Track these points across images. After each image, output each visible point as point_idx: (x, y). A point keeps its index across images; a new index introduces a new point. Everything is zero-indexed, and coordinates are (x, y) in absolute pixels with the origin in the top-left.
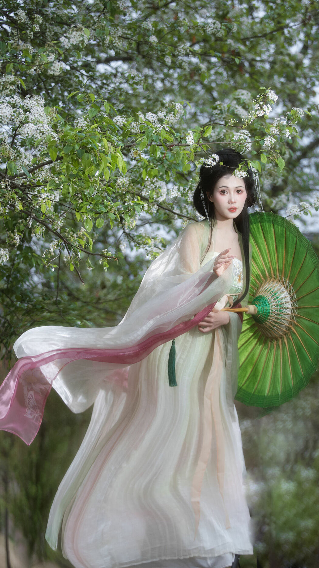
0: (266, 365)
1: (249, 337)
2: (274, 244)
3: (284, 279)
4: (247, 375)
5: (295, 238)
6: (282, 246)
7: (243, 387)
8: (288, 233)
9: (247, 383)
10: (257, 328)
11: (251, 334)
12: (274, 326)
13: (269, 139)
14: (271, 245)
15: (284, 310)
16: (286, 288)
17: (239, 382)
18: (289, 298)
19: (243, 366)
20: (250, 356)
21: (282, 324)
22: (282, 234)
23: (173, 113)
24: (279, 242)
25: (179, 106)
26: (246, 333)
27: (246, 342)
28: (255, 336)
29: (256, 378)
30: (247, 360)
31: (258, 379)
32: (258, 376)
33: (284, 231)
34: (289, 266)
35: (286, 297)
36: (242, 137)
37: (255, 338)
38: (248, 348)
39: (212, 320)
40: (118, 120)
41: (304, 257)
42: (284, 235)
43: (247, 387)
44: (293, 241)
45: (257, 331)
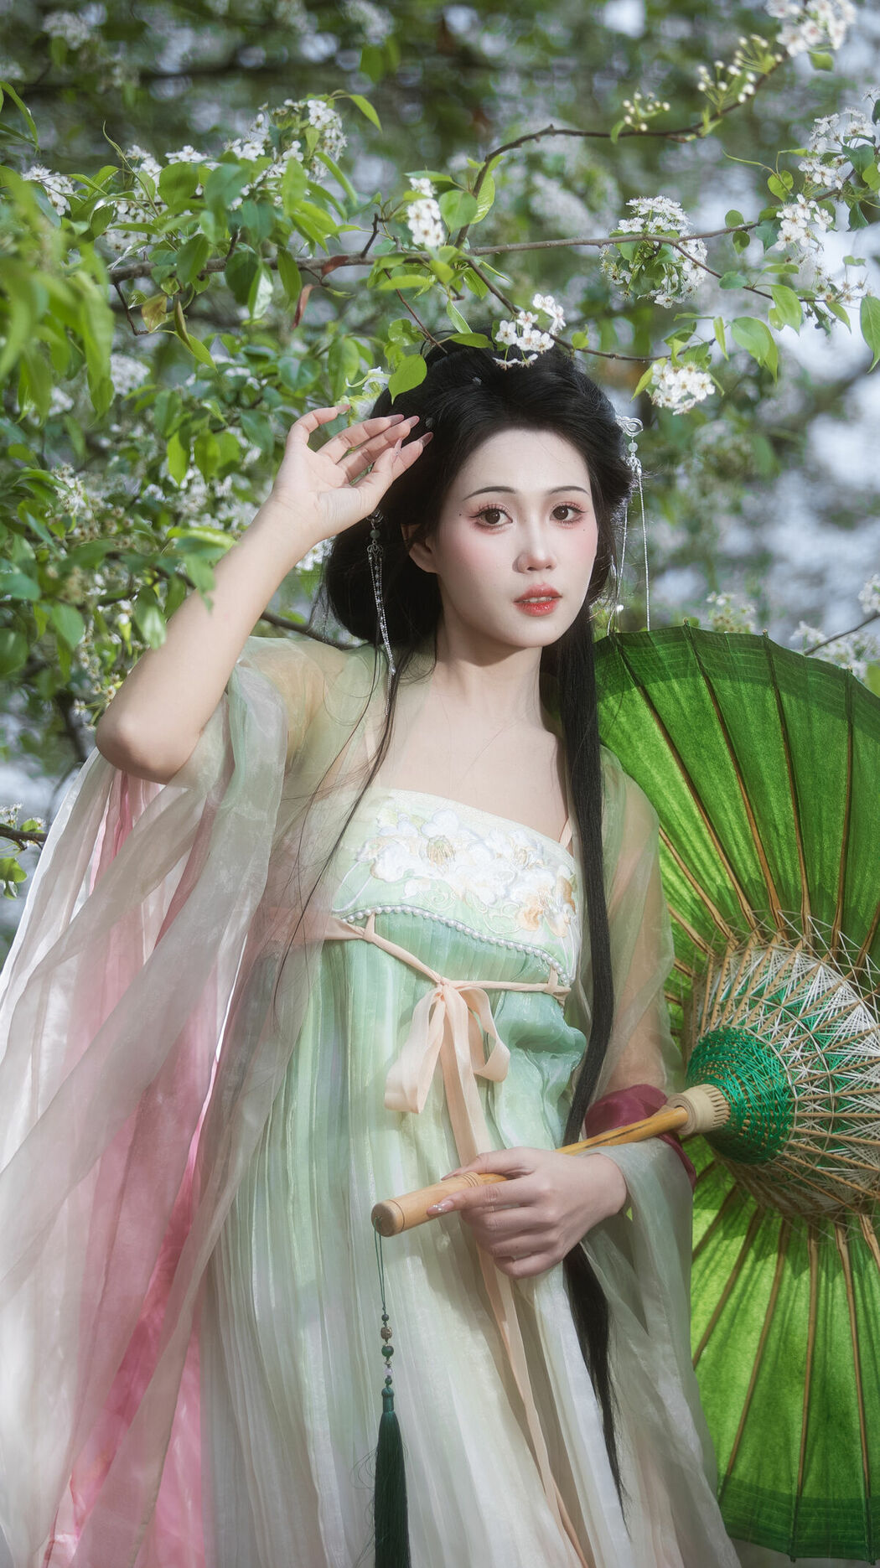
0: (864, 1348)
1: (734, 1260)
2: (680, 777)
3: (791, 918)
4: (797, 1435)
5: (770, 695)
6: (722, 767)
7: (807, 1492)
8: (725, 687)
9: (815, 1465)
10: (752, 1205)
11: (738, 1243)
12: (835, 1143)
14: (666, 792)
15: (849, 1053)
16: (816, 949)
17: (776, 1478)
18: (844, 987)
19: (756, 1404)
20: (772, 1344)
21: (865, 1121)
22: (702, 711)
24: (698, 756)
26: (715, 1250)
27: (729, 1289)
28: (757, 1243)
29: (844, 1427)
30: (767, 1368)
31: (857, 1425)
32: (847, 1414)
33: (705, 692)
34: (789, 843)
35: (832, 991)
37: (761, 1255)
38: (746, 1311)
39: (551, 1213)
41: (844, 761)
42: (713, 711)
43: (824, 1479)
44: (764, 716)
45: (756, 1218)
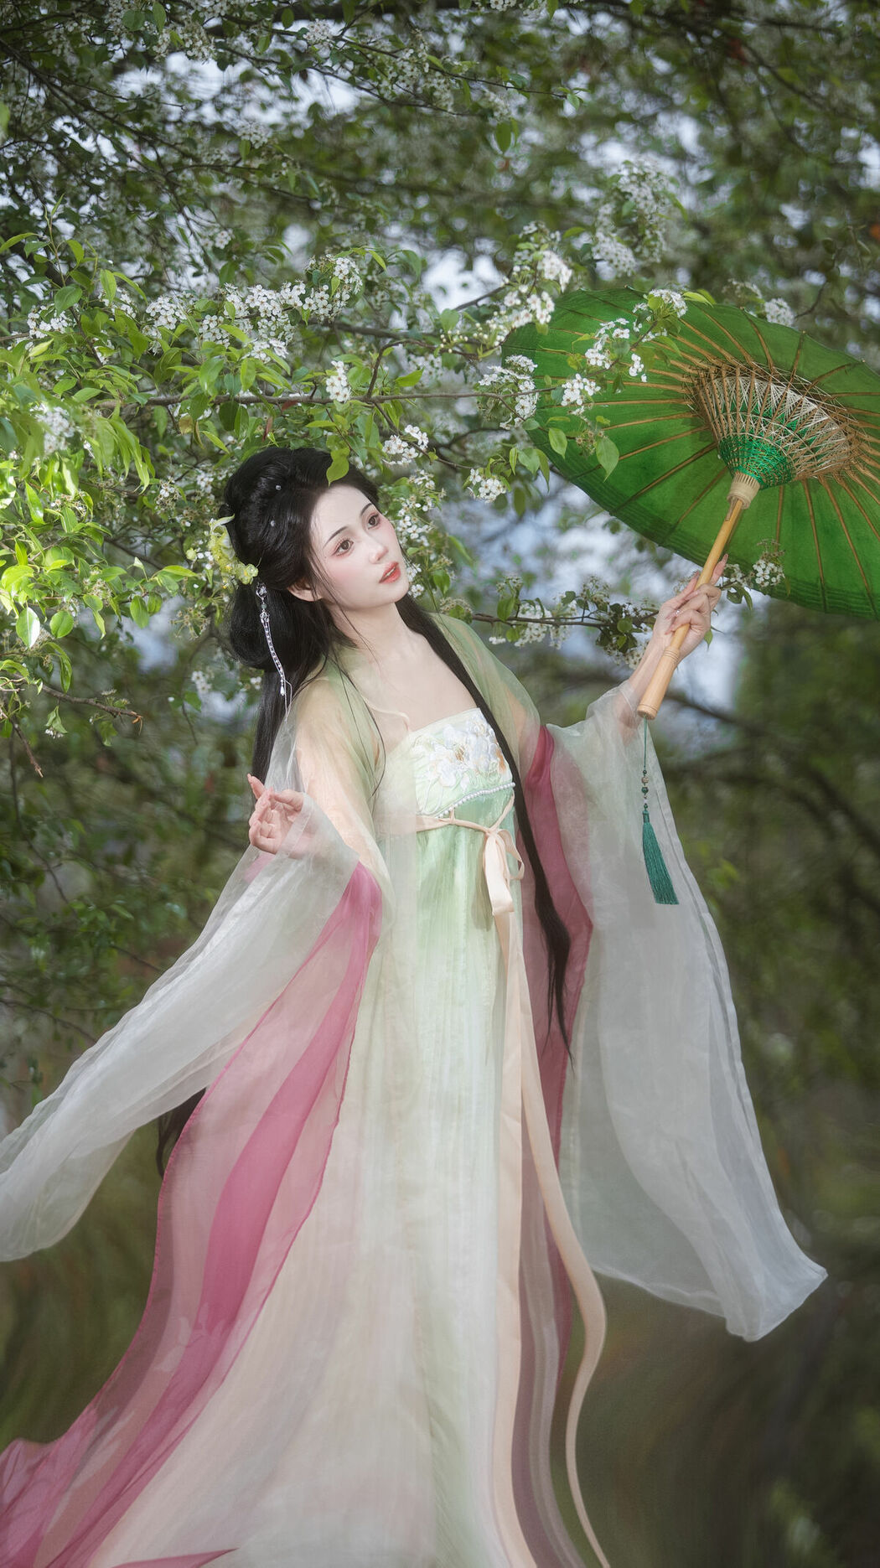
13: (576, 386)
23: (326, 287)
25: (344, 267)
36: (507, 377)
40: (162, 312)
